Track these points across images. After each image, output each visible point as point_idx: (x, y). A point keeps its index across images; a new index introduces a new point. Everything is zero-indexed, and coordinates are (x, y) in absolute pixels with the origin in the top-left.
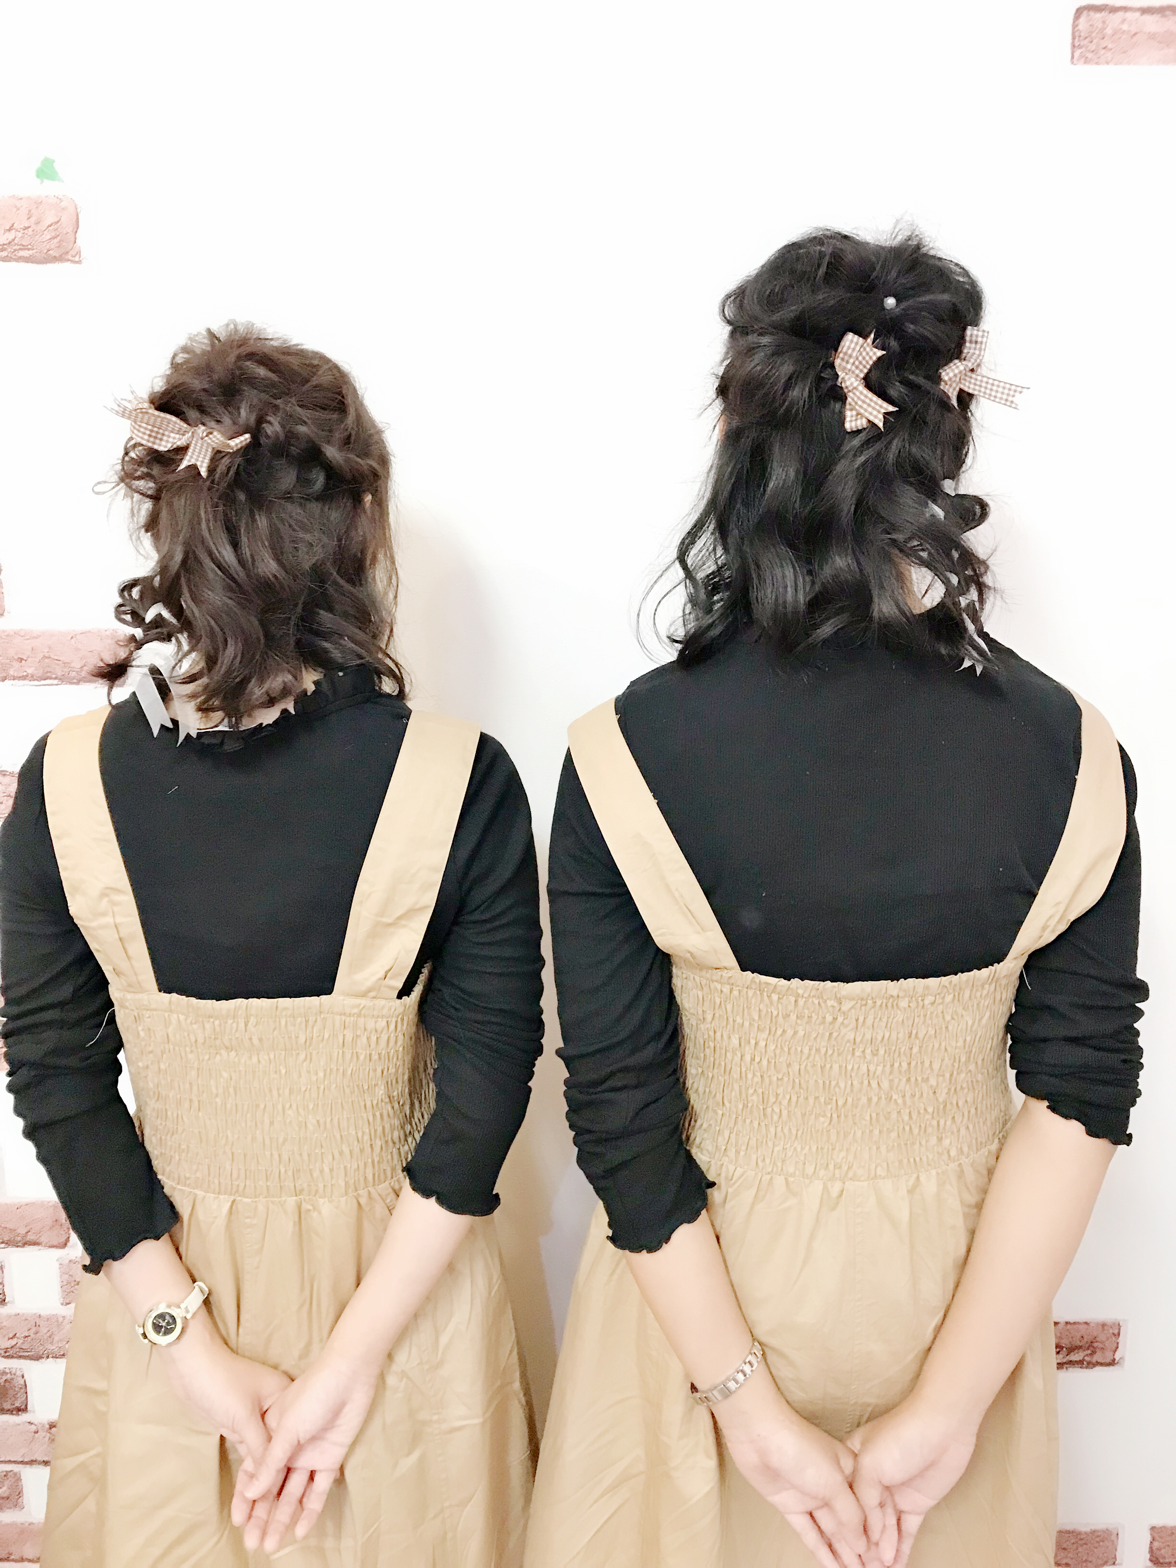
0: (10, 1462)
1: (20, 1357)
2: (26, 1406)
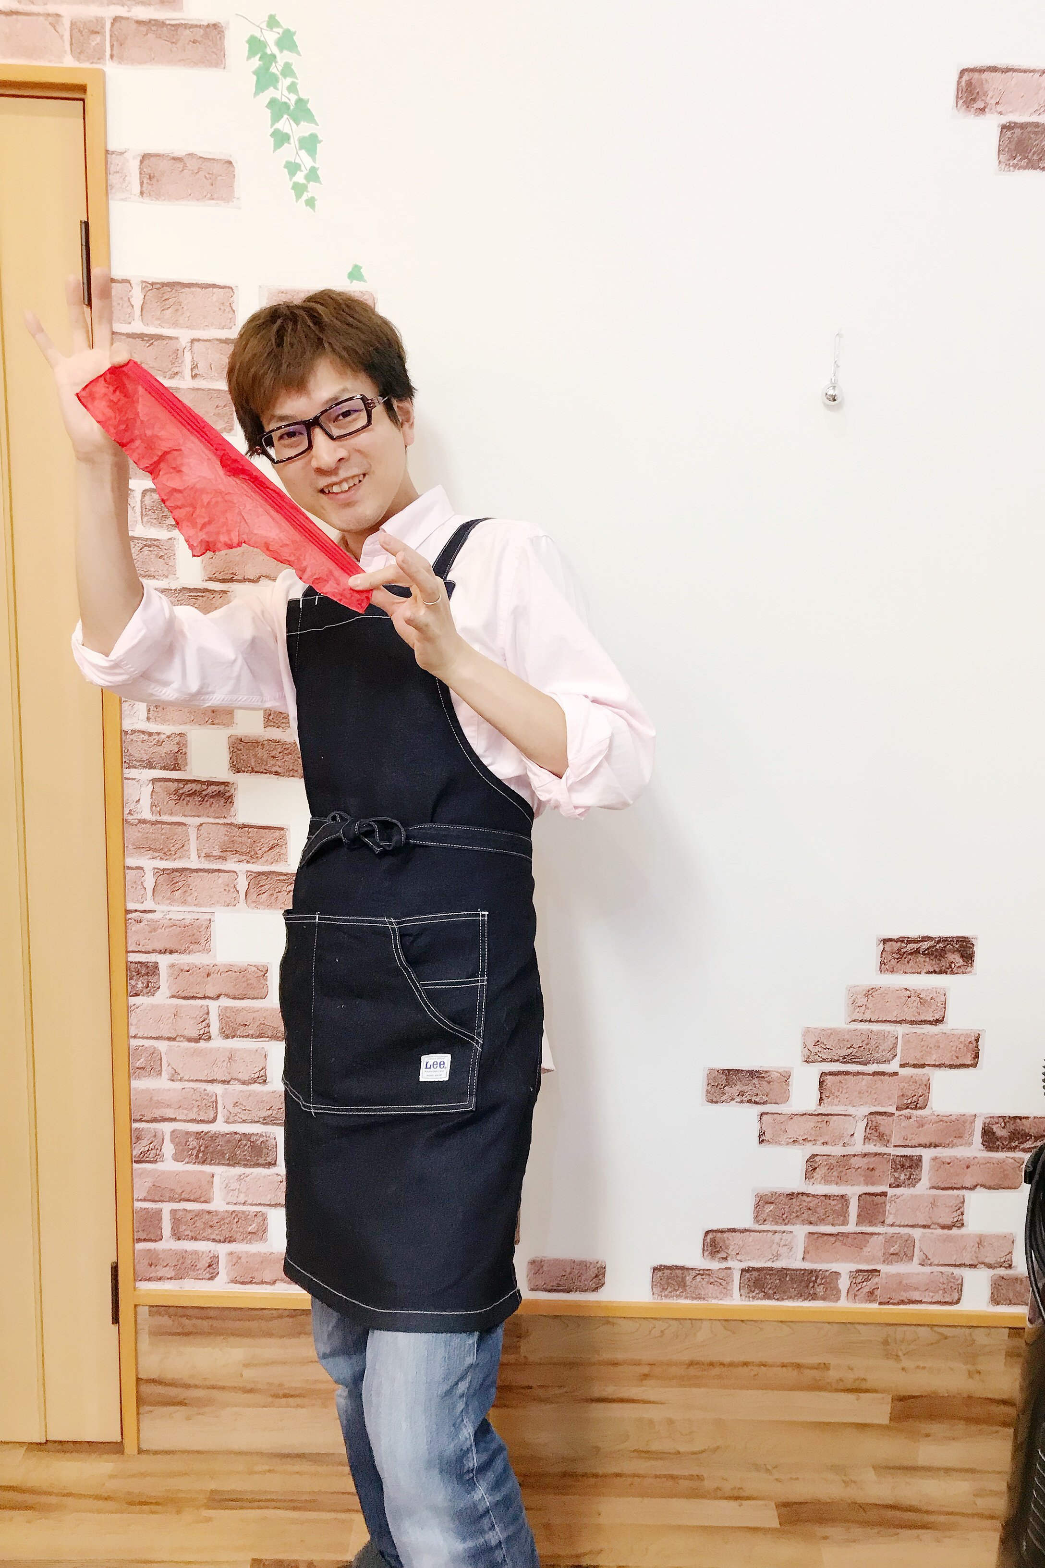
0: (260, 1204)
1: (275, 1123)
2: (276, 1161)
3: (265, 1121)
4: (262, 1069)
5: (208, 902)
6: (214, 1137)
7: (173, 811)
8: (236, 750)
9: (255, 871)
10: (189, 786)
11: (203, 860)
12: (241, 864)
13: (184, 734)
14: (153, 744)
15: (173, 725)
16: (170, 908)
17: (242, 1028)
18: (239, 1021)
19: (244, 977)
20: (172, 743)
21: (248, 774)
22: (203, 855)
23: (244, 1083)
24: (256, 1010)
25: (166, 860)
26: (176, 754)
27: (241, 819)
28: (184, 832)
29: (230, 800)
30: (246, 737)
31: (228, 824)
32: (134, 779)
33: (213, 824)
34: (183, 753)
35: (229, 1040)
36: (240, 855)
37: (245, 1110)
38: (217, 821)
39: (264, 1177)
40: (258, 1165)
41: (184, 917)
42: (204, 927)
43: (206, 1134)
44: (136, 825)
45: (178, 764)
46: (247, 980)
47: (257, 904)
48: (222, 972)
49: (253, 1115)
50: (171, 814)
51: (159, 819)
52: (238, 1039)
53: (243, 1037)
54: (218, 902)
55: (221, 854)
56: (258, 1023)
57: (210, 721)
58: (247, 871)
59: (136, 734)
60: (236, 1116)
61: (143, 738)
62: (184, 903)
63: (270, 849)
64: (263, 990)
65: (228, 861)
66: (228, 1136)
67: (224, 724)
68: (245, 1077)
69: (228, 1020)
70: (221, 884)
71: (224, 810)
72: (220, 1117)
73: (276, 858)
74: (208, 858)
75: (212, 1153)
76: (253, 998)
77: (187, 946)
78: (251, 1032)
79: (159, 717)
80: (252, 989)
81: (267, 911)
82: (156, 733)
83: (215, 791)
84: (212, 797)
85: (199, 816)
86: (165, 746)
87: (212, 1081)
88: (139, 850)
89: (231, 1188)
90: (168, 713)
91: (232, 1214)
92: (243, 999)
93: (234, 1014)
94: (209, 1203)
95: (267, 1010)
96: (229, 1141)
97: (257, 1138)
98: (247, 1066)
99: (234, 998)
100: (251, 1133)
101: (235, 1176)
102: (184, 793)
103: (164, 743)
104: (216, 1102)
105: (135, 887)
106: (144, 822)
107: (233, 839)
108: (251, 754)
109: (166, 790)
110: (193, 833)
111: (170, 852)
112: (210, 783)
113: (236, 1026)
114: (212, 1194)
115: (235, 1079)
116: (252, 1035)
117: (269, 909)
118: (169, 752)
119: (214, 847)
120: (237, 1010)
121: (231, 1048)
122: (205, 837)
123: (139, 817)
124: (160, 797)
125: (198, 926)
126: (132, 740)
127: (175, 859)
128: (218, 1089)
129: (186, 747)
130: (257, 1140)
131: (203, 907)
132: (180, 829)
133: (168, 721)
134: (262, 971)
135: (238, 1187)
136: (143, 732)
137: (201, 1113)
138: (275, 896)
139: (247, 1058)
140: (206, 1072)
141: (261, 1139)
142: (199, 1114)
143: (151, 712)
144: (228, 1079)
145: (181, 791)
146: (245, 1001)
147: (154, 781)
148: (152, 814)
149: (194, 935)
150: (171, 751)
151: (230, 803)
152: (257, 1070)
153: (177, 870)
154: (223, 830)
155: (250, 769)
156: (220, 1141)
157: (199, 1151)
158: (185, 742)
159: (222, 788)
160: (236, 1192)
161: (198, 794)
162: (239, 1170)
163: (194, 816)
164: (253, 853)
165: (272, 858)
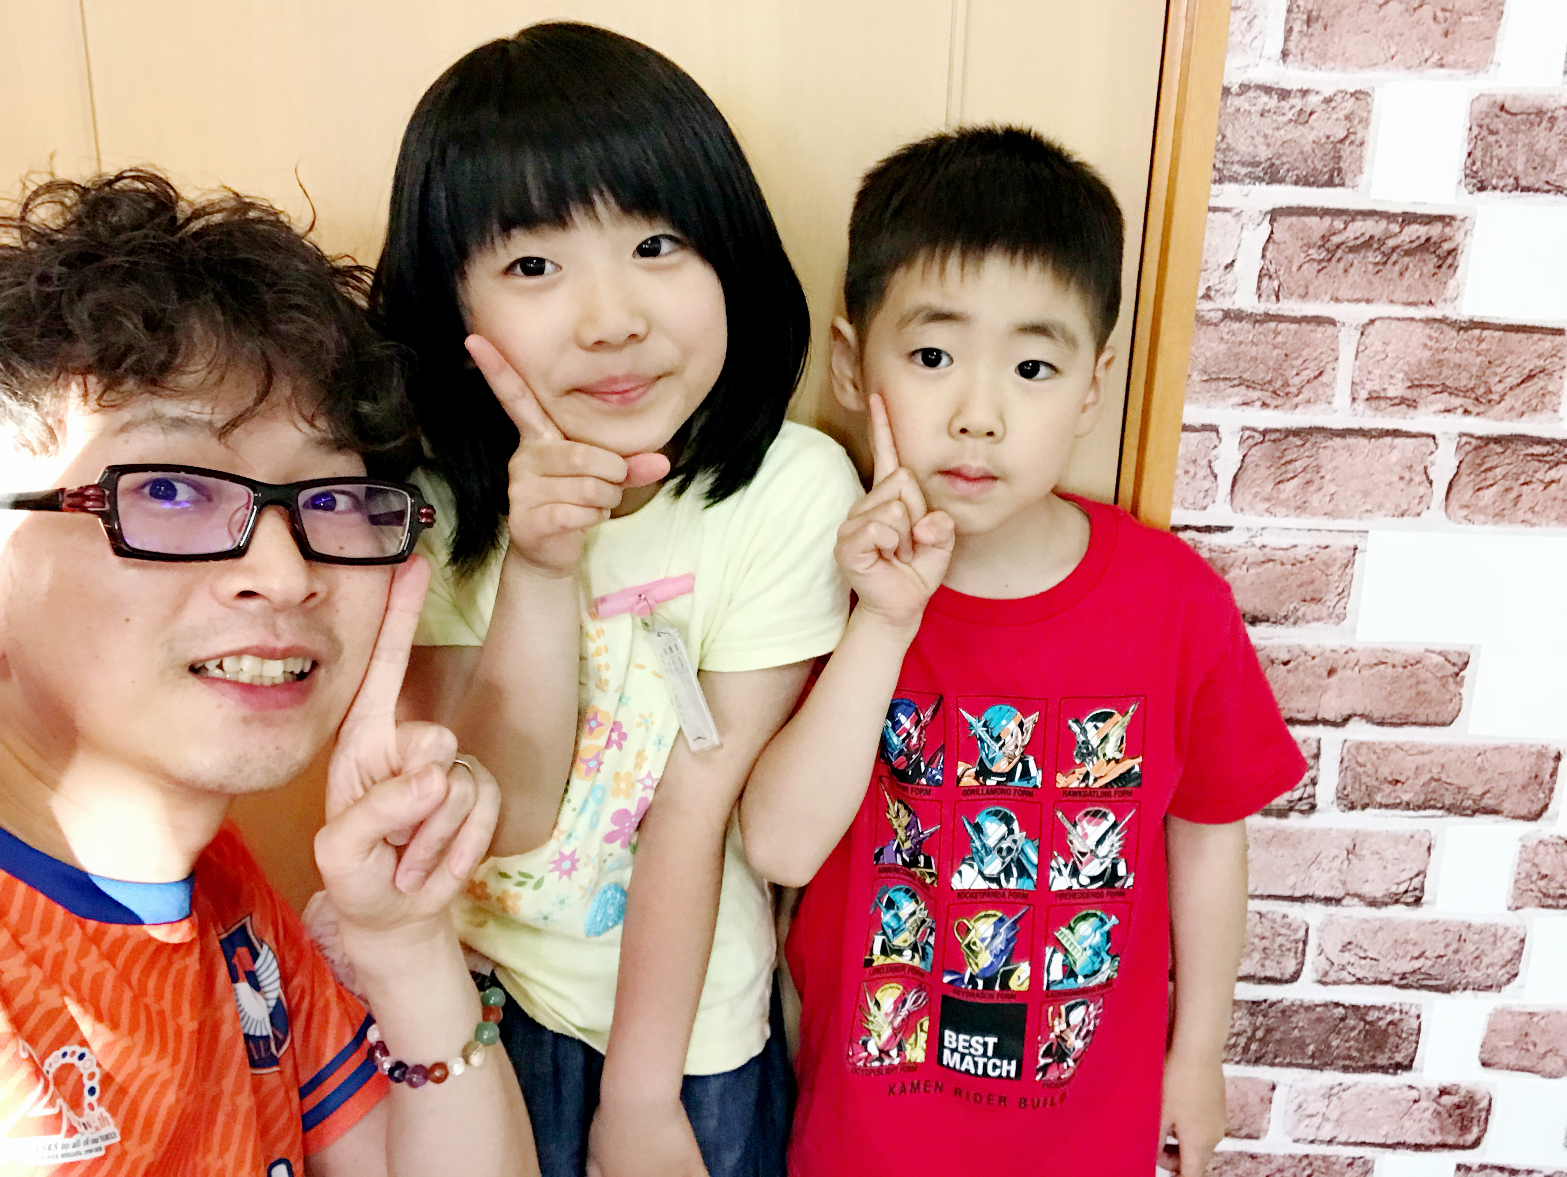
3: (1404, 982)
4: (1417, 875)
5: (1356, 507)
6: (1287, 1012)
7: (1311, 289)
8: (1485, 132)
9: (1479, 432)
10: (1359, 228)
11: (1361, 405)
12: (1450, 416)
13: (1367, 94)
14: (1285, 119)
15: (1345, 69)
16: (1267, 520)
17: (1387, 788)
18: (1385, 771)
19: (1411, 676)
20: (1334, 116)
21: (1506, 194)
22: (1364, 394)
23: (1373, 903)
24: (1426, 750)
25: (1276, 407)
26: (1339, 146)
27: (1465, 310)
28: (1328, 341)
29: (1450, 260)
30: (1515, 98)
31: (1435, 320)
32: (1226, 210)
33: (1398, 319)
34: (1357, 142)
35: (1356, 814)
36: (1450, 394)
37: (1365, 958)
38: (1411, 312)
39: (1382, 1092)
40: (1374, 1068)
41: (1294, 542)
42: (1338, 565)
43: (1272, 1005)
44: (1216, 325)
45: (1340, 170)
46: (1418, 683)
47: (1470, 512)
48: (1365, 665)
49: (1381, 968)
50: (1304, 296)
51: (1273, 308)
52: (1377, 811)
53: (1387, 806)
54: (1380, 507)
55: (1408, 394)
56: (1425, 777)
57: (1436, 57)
58: (1461, 435)
59: (1251, 94)
60: (1343, 968)
61: (1266, 104)
62: (1302, 508)
63: (1523, 382)
64: (1451, 707)
65: (1421, 409)
66: (1318, 1009)
67: (1468, 67)
68: (1376, 890)
69: (1361, 770)
70: (1395, 464)
71: (1432, 285)
72: (1308, 973)
73: (1534, 402)
74: (1374, 404)
75: (1279, 1042)
76: (1426, 724)
77: (1292, 607)
78: (1406, 797)
79: (1311, 50)
80: (1425, 704)
81: (1490, 528)
82: (1301, 91)
83: (1418, 238)
84: (1407, 253)
85: (1368, 301)
86: (1316, 125)
87: (1303, 899)
88: (1214, 385)
89: (1310, 1111)
90: (1336, 39)
91: (1300, 1161)
92: (1401, 725)
93: (1374, 757)
94: (1257, 1138)
95: (1451, 751)
96: (1320, 1020)
97: (1382, 1014)
98: (1385, 868)
99: (1381, 724)
100: (1369, 1004)
101: (1321, 1087)
102: (1343, 243)
103: (1314, 117)
104: (1305, 943)
105: (1192, 473)
106: (1238, 316)
107: (1441, 357)
108: (1520, 144)
109: (1301, 235)
110: (1347, 342)
111: (1288, 390)
112: (1408, 218)
113: (1377, 783)
114: (1266, 1121)
115: (1356, 895)
116: (1408, 804)
117: (1496, 523)
118: (1323, 140)
119: (1392, 377)
120: (1384, 750)
121: (1357, 832)
122: (1376, 353)
123: (1226, 304)
124: (1286, 253)
125: (1325, 563)
126: (1238, 110)
127: (1296, 407)
128: (1313, 914)
129: (1366, 127)
130: (1380, 1019)
131: (1343, 517)
132: (1319, 333)
133: (1333, 59)
134: (1454, 664)
135: (1323, 1110)
136: (1268, 90)
137: (1267, 963)
138: (1513, 494)
139: (1389, 852)
140: (1291, 880)
141: (1389, 1018)
142: (1263, 966)
143: (1295, 36)
144: (1339, 894)
145: (1336, 240)
146: (1407, 730)
147: (1275, 214)
148: (1260, 296)
149: (1312, 582)
150: (1328, 137)
151: (1450, 266)
152: (1405, 876)
153: (1297, 433)
154: (1420, 333)
155: (1511, 181)
156: (1301, 1020)
157: (1251, 1039)
158: (1365, 115)
159: (1435, 230)
160: (1317, 1121)
161: (1375, 246)
162: (1331, 1077)
163: (1358, 301)
164: (1482, 390)
165: (1524, 403)
